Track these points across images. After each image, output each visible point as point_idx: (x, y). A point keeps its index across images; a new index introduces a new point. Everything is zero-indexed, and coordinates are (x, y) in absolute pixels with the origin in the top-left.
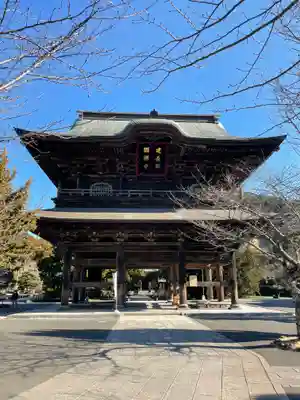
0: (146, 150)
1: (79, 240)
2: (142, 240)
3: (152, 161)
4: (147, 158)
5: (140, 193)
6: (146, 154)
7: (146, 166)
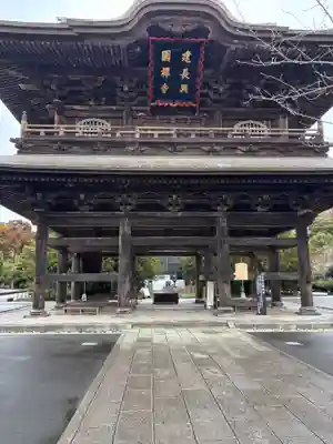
0: (166, 56)
1: (58, 208)
2: (160, 208)
3: (175, 80)
4: (166, 72)
5: (156, 131)
6: (166, 64)
7: (165, 88)
